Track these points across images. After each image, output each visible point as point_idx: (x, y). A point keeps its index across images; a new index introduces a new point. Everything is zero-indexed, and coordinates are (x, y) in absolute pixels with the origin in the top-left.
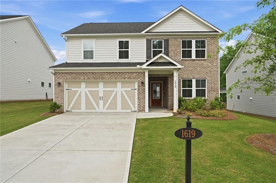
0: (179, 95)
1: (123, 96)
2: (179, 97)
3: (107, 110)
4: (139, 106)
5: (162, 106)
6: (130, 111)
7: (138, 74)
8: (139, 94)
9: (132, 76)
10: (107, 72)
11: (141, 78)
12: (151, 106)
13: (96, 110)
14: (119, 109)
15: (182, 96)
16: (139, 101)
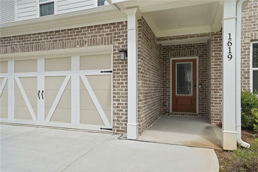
0: (242, 87)
1: (83, 88)
2: (242, 93)
3: (51, 122)
4: (116, 119)
5: (197, 112)
6: (97, 128)
7: (113, 30)
8: (116, 85)
9: (100, 36)
10: (46, 33)
11: (121, 39)
12: (171, 111)
13: (32, 119)
14: (75, 121)
15: (252, 91)
16: (116, 102)
